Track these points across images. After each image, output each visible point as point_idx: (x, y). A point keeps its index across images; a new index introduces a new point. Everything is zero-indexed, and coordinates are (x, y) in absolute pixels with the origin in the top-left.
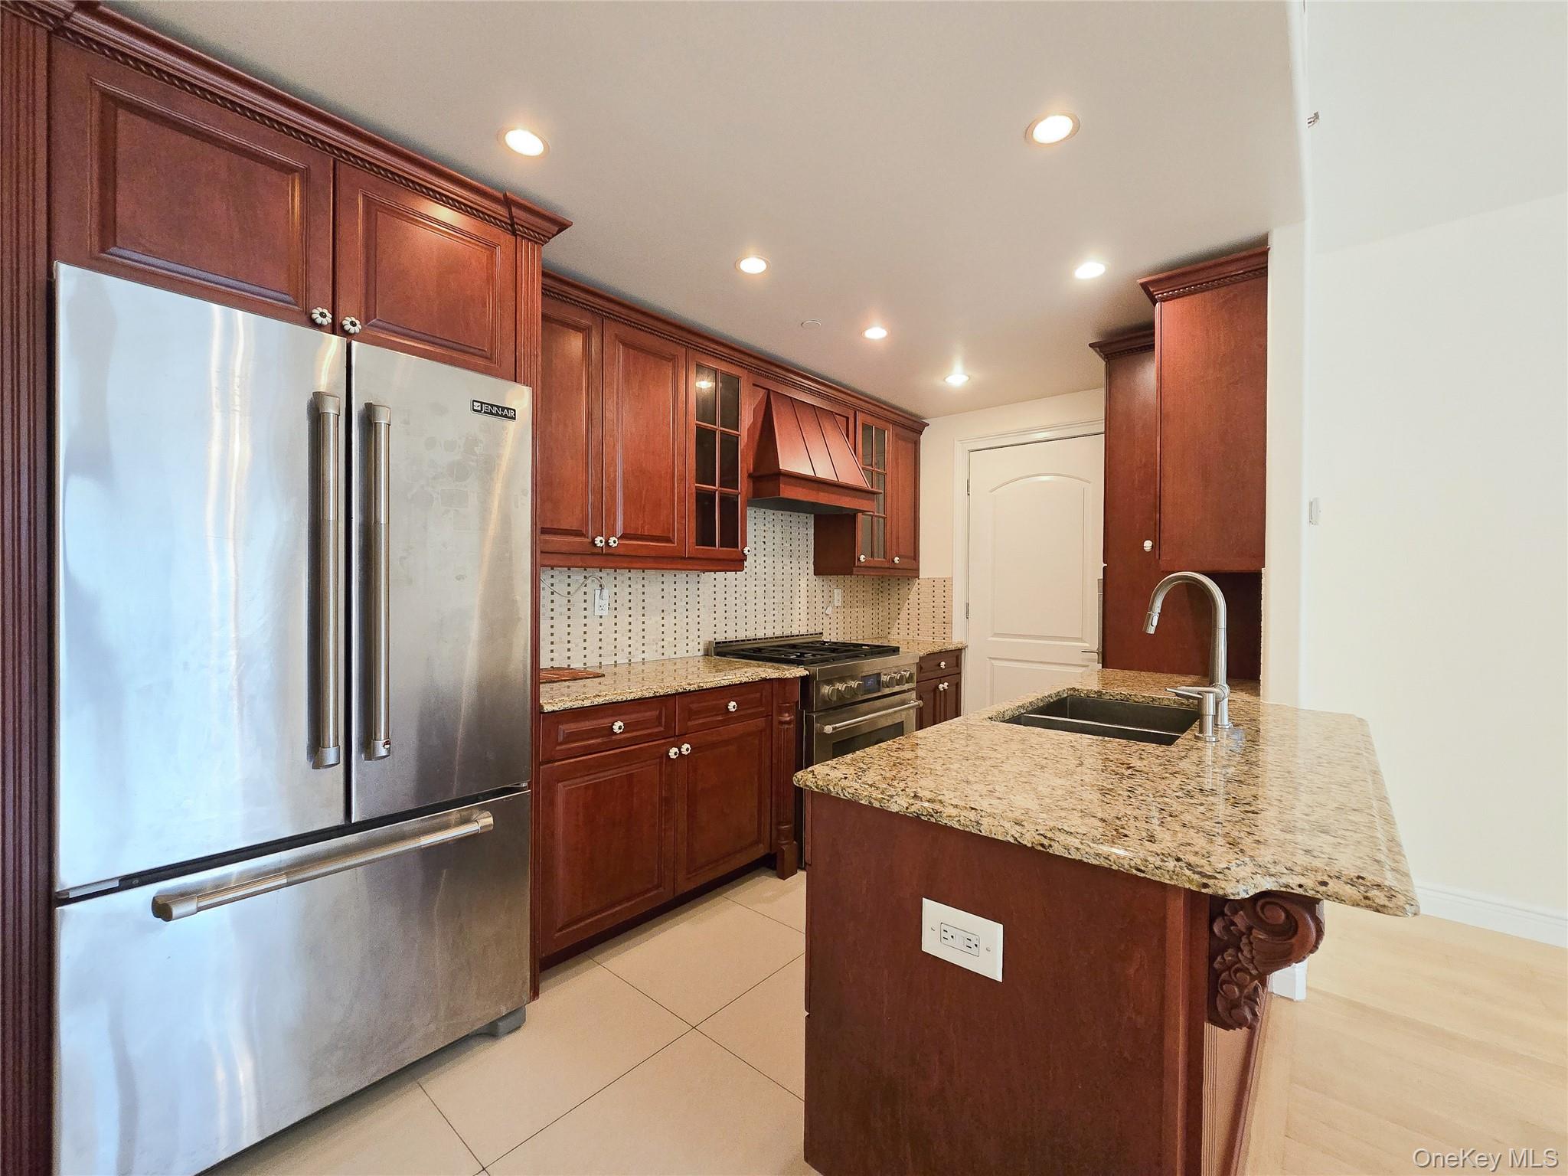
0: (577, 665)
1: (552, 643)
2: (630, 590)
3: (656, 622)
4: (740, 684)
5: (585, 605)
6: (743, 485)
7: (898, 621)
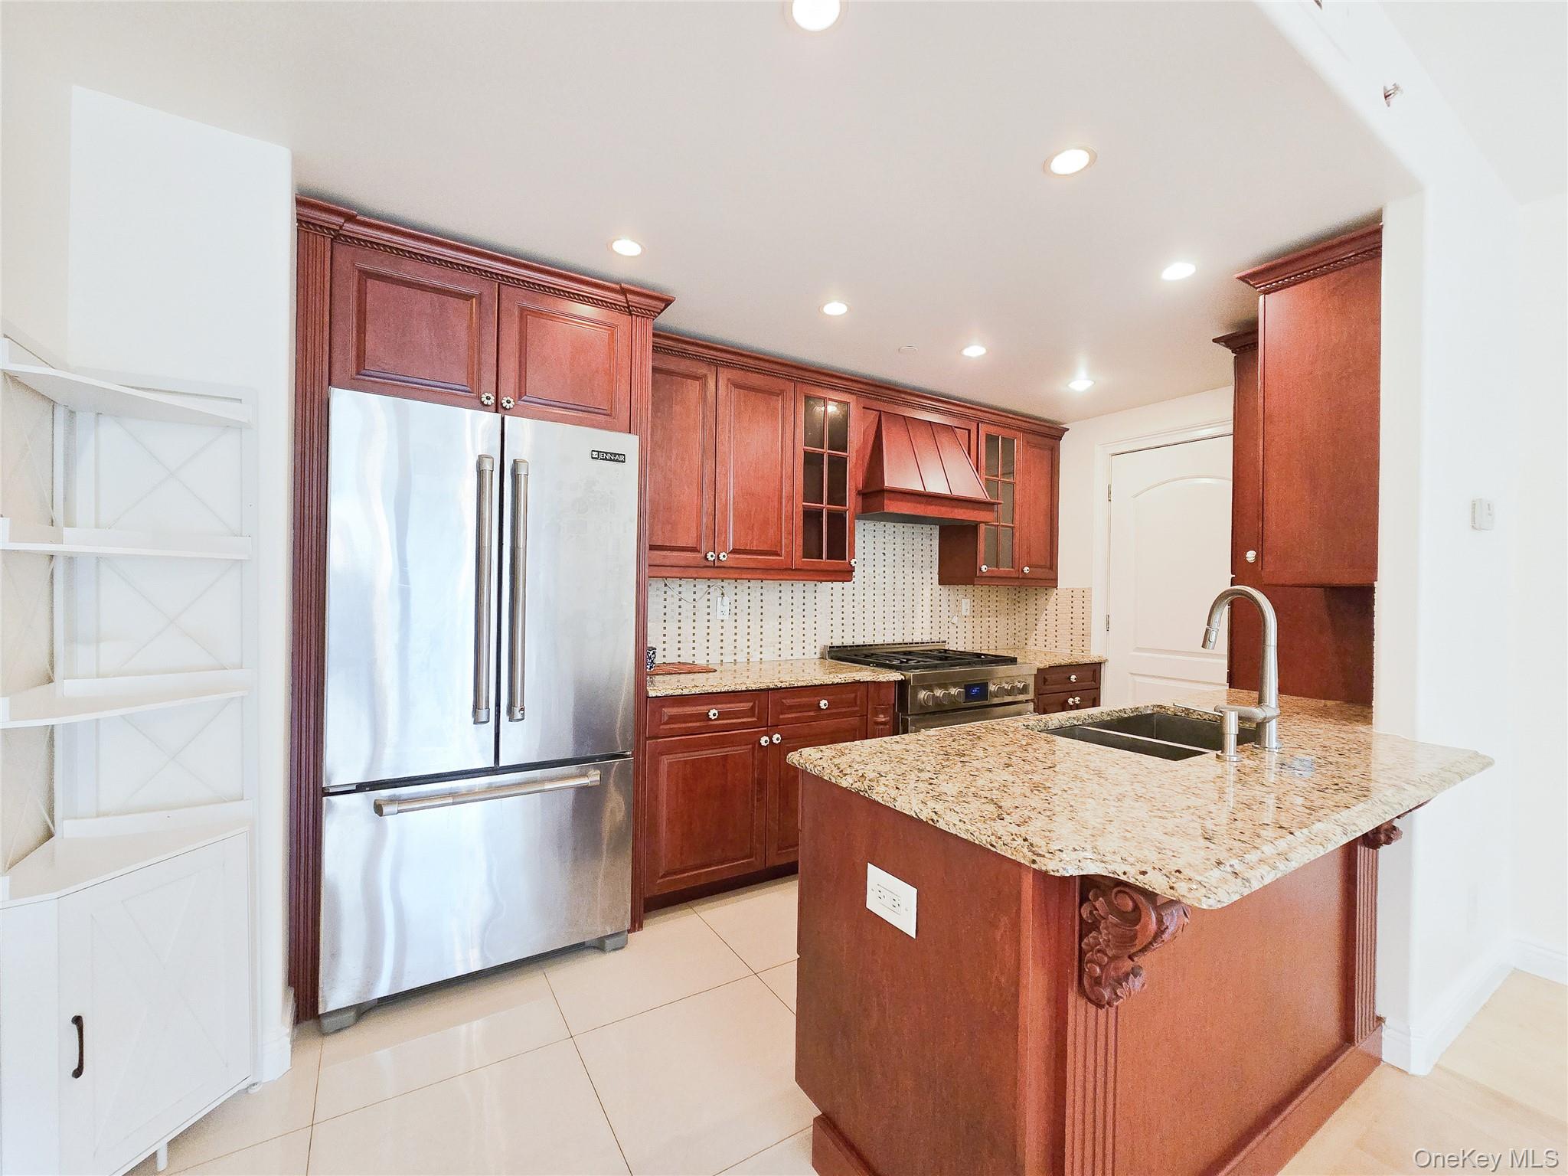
0: (701, 661)
1: (679, 642)
2: (749, 598)
3: (774, 626)
4: (832, 684)
5: (708, 610)
6: (851, 501)
7: (1035, 632)
